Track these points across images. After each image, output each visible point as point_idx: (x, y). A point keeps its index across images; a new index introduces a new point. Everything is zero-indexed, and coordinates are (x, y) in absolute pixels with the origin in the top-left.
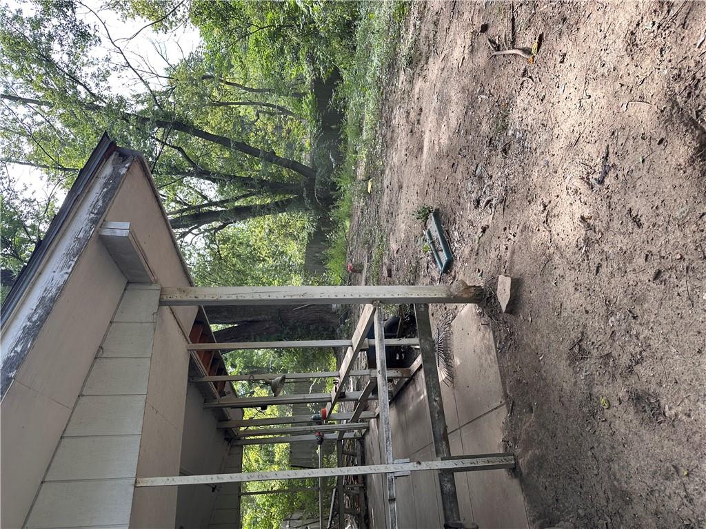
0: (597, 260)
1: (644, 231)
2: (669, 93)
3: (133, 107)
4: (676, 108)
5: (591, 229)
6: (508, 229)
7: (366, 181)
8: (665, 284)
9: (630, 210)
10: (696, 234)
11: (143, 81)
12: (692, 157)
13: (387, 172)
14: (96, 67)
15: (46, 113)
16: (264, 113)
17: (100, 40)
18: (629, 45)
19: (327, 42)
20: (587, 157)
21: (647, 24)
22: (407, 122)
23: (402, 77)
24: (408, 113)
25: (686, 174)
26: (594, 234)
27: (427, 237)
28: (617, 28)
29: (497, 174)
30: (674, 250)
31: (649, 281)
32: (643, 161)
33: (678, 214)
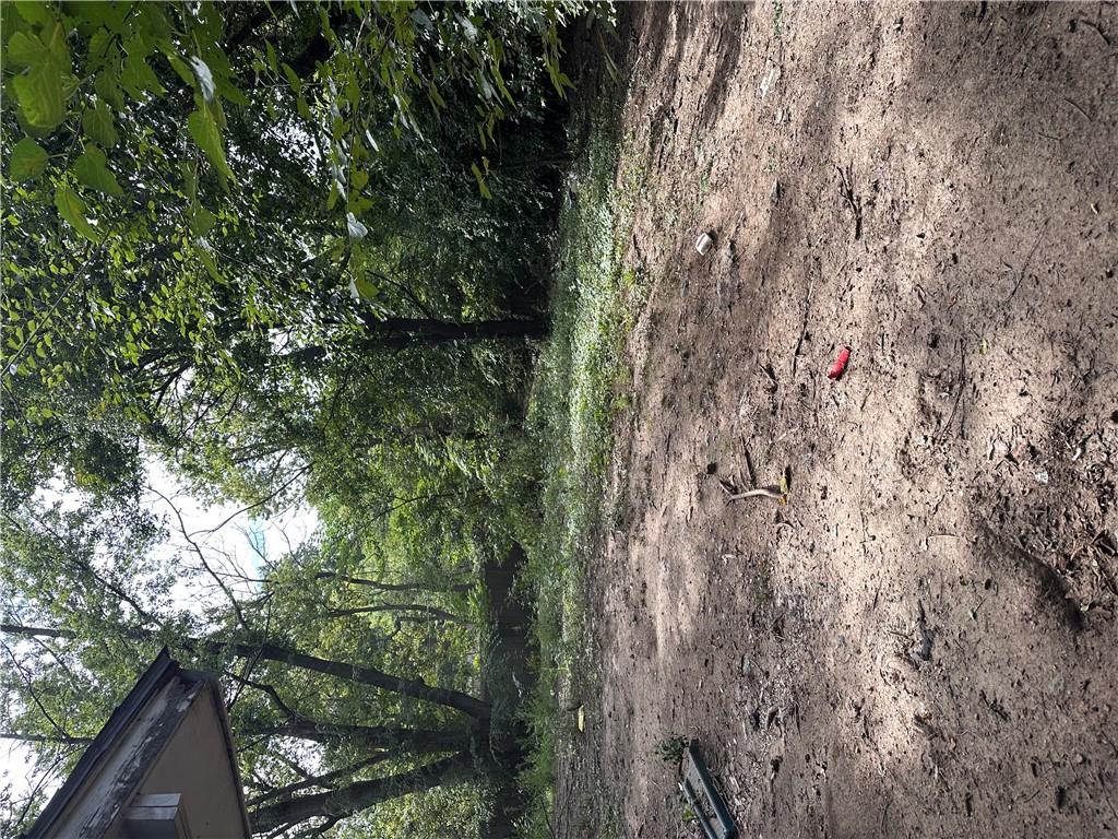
0: (963, 788)
1: (1015, 724)
2: (976, 519)
3: (203, 628)
4: (991, 537)
5: (936, 736)
6: (811, 757)
7: (574, 709)
8: (1079, 812)
9: (983, 695)
10: (1090, 715)
11: (224, 587)
12: (1038, 601)
13: (606, 689)
14: (155, 573)
15: (60, 650)
16: (409, 619)
17: (168, 535)
18: (904, 466)
19: (502, 511)
20: (896, 622)
21: (917, 439)
22: (627, 606)
23: (611, 544)
24: (626, 592)
25: (1040, 626)
26: (943, 743)
27: (687, 795)
28: (882, 449)
29: (775, 668)
30: (1069, 751)
31: (1053, 810)
32: (975, 616)
33: (1052, 688)
